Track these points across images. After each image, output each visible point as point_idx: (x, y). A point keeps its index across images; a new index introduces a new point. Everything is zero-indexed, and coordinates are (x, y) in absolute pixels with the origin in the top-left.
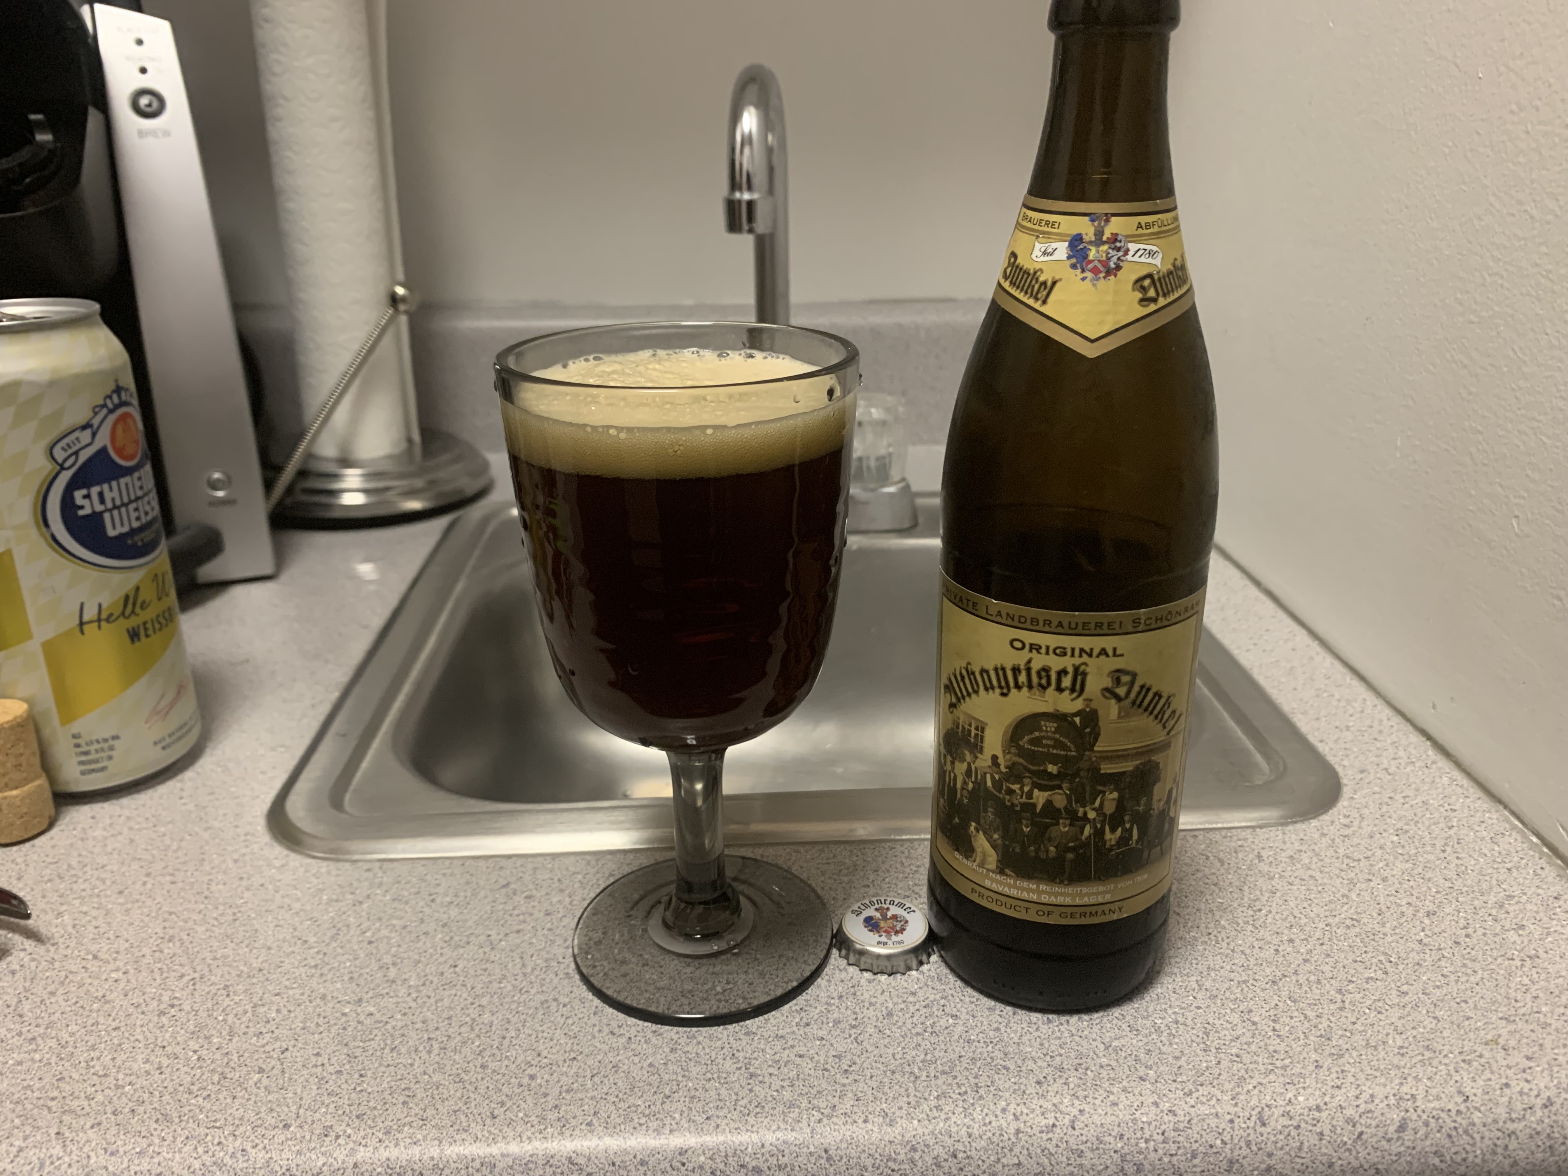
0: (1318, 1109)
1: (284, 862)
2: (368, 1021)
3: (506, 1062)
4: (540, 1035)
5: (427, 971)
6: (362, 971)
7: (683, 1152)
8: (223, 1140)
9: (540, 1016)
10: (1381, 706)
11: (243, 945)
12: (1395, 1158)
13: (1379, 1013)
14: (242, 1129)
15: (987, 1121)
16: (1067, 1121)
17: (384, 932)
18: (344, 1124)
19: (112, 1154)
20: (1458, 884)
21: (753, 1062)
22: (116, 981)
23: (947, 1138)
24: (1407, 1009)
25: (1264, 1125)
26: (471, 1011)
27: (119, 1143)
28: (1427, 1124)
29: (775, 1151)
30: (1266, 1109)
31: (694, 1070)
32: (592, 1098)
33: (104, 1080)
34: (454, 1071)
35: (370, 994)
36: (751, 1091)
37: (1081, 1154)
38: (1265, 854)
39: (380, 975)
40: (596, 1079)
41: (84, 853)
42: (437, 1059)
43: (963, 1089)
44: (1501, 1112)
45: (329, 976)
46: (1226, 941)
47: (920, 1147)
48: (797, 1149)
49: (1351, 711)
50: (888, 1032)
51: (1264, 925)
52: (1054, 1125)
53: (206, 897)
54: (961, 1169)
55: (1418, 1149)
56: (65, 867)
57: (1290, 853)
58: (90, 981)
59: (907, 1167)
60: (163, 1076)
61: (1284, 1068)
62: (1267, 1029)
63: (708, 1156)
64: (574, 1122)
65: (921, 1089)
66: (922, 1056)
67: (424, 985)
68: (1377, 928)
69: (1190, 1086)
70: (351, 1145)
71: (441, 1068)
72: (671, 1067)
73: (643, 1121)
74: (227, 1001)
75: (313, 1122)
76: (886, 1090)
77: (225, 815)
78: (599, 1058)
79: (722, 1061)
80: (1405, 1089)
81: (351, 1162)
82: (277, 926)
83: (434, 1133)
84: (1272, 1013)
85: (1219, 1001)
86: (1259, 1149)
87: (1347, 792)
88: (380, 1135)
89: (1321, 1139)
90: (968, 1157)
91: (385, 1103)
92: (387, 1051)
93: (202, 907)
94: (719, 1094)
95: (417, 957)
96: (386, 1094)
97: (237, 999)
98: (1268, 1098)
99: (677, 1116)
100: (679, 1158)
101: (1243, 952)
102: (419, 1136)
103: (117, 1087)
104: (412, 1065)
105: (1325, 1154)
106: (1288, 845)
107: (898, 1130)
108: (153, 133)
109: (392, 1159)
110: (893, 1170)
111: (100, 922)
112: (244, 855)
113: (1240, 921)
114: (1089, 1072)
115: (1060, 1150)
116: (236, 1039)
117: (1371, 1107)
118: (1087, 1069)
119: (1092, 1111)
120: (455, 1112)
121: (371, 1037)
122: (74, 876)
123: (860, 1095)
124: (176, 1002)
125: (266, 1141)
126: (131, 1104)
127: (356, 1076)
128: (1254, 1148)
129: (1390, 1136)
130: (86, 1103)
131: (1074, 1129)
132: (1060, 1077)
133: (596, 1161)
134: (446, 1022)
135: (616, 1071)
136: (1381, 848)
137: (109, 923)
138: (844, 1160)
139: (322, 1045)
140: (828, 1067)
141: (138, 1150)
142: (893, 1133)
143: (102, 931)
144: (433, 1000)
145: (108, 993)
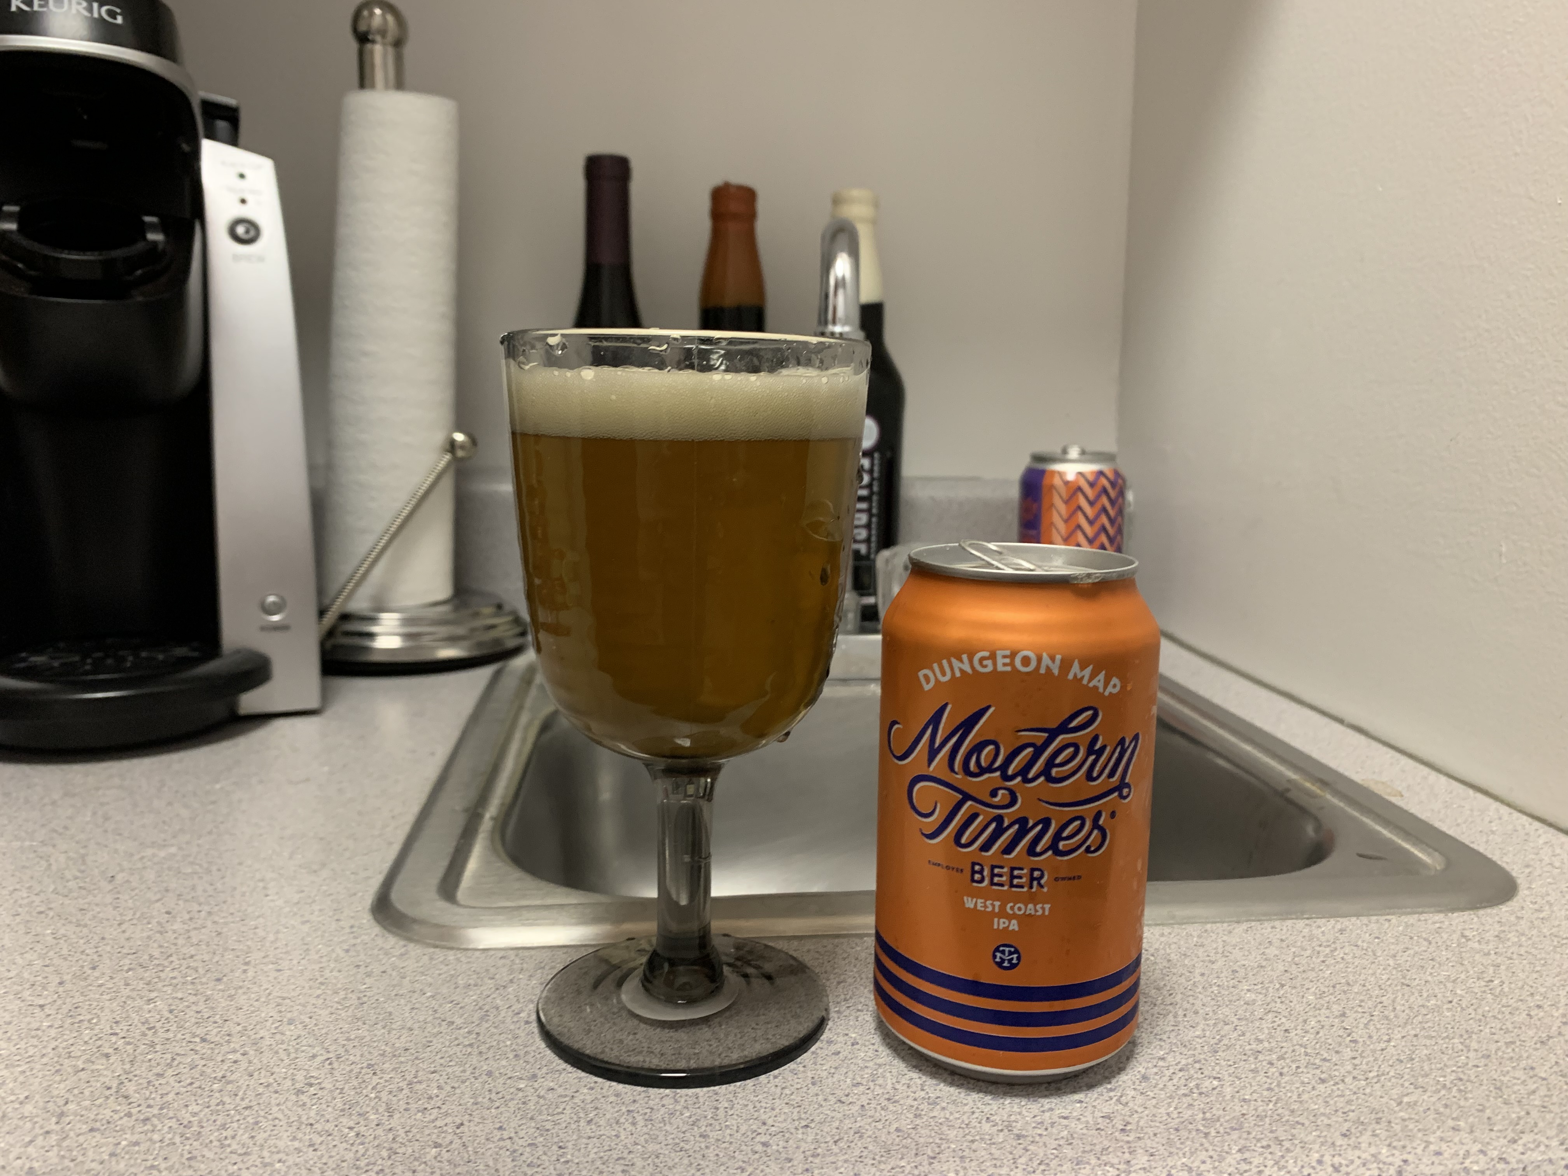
1: (403, 950)
6: (528, 1049)
11: (379, 1026)
22: (235, 1062)
35: (544, 1070)
38: (1468, 934)
42: (645, 1129)
43: (1264, 1143)
45: (490, 1054)
51: (1504, 994)
57: (1493, 933)
65: (1217, 1144)
69: (1511, 1135)
71: (653, 1138)
72: (923, 1131)
74: (375, 1080)
76: (1178, 1145)
78: (836, 1124)
79: (978, 1125)
82: (413, 1009)
85: (1495, 1060)
87: (1522, 882)
92: (582, 1123)
93: (319, 992)
94: (991, 1154)
97: (387, 1077)
101: (1494, 1017)
104: (617, 1136)
106: (1488, 927)
108: (245, 258)
111: (201, 1006)
121: (560, 1110)
139: (502, 1119)
143: (206, 1015)
145: (229, 1074)
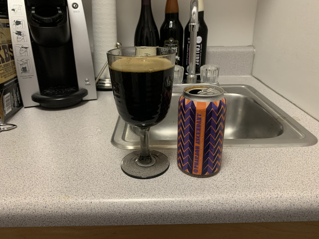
1: (117, 149)
3: (171, 184)
4: (175, 180)
15: (265, 196)
16: (280, 196)
21: (217, 185)
23: (257, 199)
29: (226, 200)
30: (317, 195)
31: (207, 186)
32: (189, 191)
33: (97, 186)
34: (162, 186)
36: (219, 190)
38: (305, 151)
40: (189, 187)
41: (78, 148)
43: (259, 190)
47: (252, 200)
48: (230, 200)
50: (241, 181)
51: (309, 164)
52: (277, 197)
53: (104, 156)
56: (76, 150)
58: (88, 170)
59: (250, 204)
60: (108, 186)
63: (213, 201)
64: (187, 195)
65: (251, 190)
66: (249, 185)
69: (302, 191)
72: (202, 186)
74: (115, 173)
76: (244, 190)
78: (188, 184)
83: (162, 196)
85: (303, 177)
88: (152, 196)
90: (262, 202)
94: (213, 190)
96: (150, 189)
99: (206, 194)
100: (208, 201)
101: (306, 168)
102: (159, 196)
103: (100, 187)
106: (310, 150)
107: (248, 197)
108: (76, 12)
109: (155, 200)
112: (109, 148)
115: (279, 201)
116: (119, 180)
118: (281, 188)
119: (284, 195)
120: (164, 192)
122: (78, 152)
123: (239, 191)
124: (105, 173)
126: (104, 190)
127: (143, 186)
128: (316, 202)
130: (95, 190)
132: (277, 189)
133: (193, 201)
135: (192, 186)
137: (88, 160)
138: (239, 202)
140: (232, 186)
145: (92, 172)
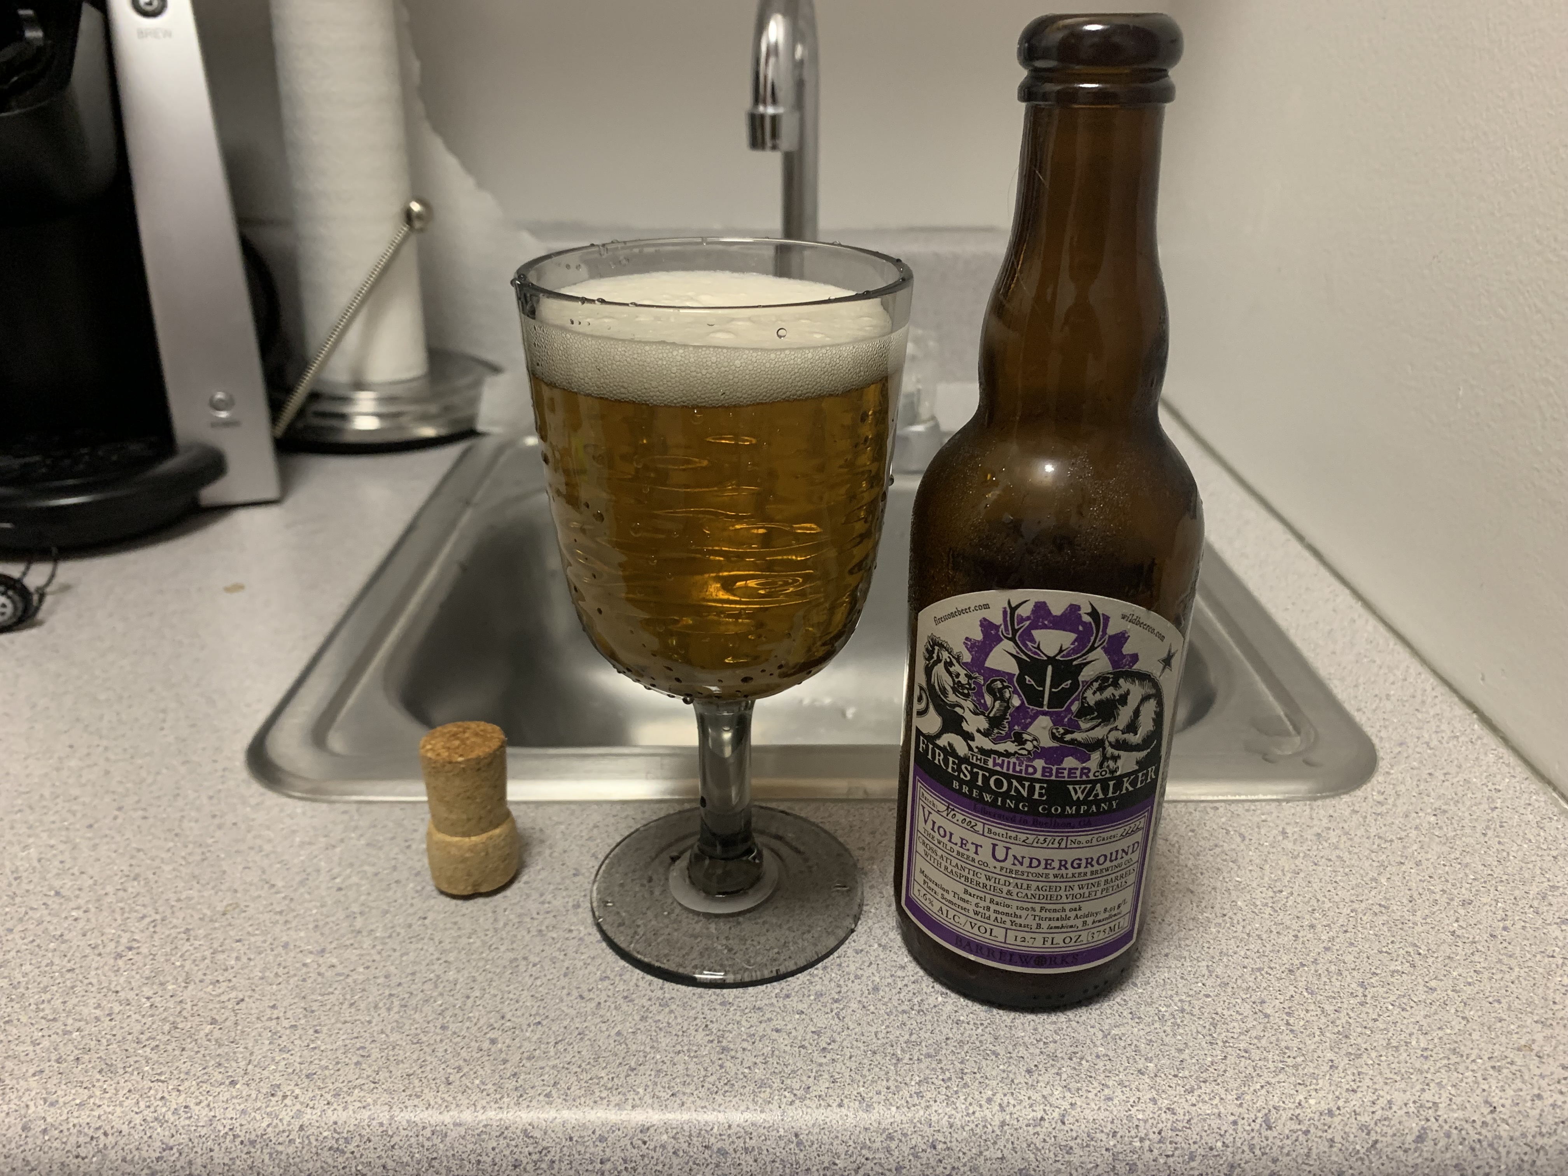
0: (1330, 1113)
2: (329, 974)
3: (468, 1024)
4: (506, 996)
5: (396, 922)
6: (328, 920)
7: (645, 1130)
8: (166, 1095)
9: (507, 974)
10: (1426, 675)
11: (209, 887)
12: (1411, 1170)
13: (1403, 1010)
14: (187, 1084)
15: (971, 1111)
16: (1056, 1115)
17: (355, 879)
18: (293, 1083)
19: (52, 1104)
20: (1498, 871)
21: (727, 1034)
22: (76, 920)
23: (926, 1128)
24: (1434, 1007)
25: (1270, 1128)
26: (436, 967)
27: (59, 1093)
28: (1448, 1135)
29: (742, 1133)
30: (1274, 1111)
31: (664, 1041)
32: (554, 1067)
33: (52, 1024)
34: (413, 1031)
35: (334, 945)
36: (721, 1066)
37: (1070, 1151)
38: (1289, 830)
39: (345, 924)
40: (560, 1047)
41: (57, 784)
42: (397, 1016)
44: (1531, 1125)
45: (294, 924)
46: (1242, 923)
47: (896, 1135)
48: (765, 1131)
49: (1391, 679)
50: (872, 1008)
51: (1284, 908)
52: (1042, 1119)
53: (176, 835)
54: (941, 1161)
55: (1437, 1161)
56: (37, 797)
57: (1317, 830)
58: (48, 918)
59: (883, 1156)
60: (113, 1023)
61: (1296, 1067)
62: (1281, 1023)
63: (671, 1135)
64: (531, 1092)
65: (902, 1072)
66: (907, 1037)
67: (390, 937)
68: (1407, 915)
70: (298, 1106)
71: (399, 1027)
72: (640, 1037)
73: (604, 1095)
75: (261, 1080)
76: (865, 1072)
77: (204, 749)
79: (694, 1033)
80: (1427, 1096)
81: (296, 1125)
82: (245, 868)
83: (385, 1097)
84: (1286, 1005)
85: (1229, 990)
86: (1263, 1154)
87: (1383, 765)
88: (329, 1097)
89: (1331, 1146)
90: (948, 1149)
91: (338, 1063)
92: (344, 1007)
93: (171, 844)
94: (687, 1069)
95: (386, 907)
96: (339, 1053)
97: (197, 943)
98: (1276, 1099)
99: (641, 1091)
100: (640, 1136)
101: (1259, 936)
102: (369, 1100)
103: (65, 1033)
104: (370, 1022)
105: (1335, 1162)
106: (1316, 822)
107: (874, 1116)
108: (154, 33)
109: (339, 1123)
110: (867, 1159)
111: (66, 856)
112: (220, 791)
113: (1258, 903)
114: (1084, 1062)
115: (1047, 1146)
116: (191, 986)
117: (1389, 1114)
118: (1082, 1059)
119: (1084, 1106)
120: (409, 1075)
121: (331, 990)
122: (44, 807)
123: (837, 1076)
124: (135, 945)
125: (210, 1098)
126: (76, 1052)
127: (311, 1032)
128: (1258, 1152)
129: (1407, 1146)
130: (31, 1048)
131: (1064, 1123)
132: (1052, 1066)
133: (553, 1135)
134: (410, 978)
135: (582, 1039)
136: (1416, 828)
137: (75, 859)
138: (816, 1146)
139: (279, 997)
140: (806, 1044)
141: (78, 1101)
142: (870, 1118)
143: (67, 866)
144: (398, 954)
145: (67, 932)
